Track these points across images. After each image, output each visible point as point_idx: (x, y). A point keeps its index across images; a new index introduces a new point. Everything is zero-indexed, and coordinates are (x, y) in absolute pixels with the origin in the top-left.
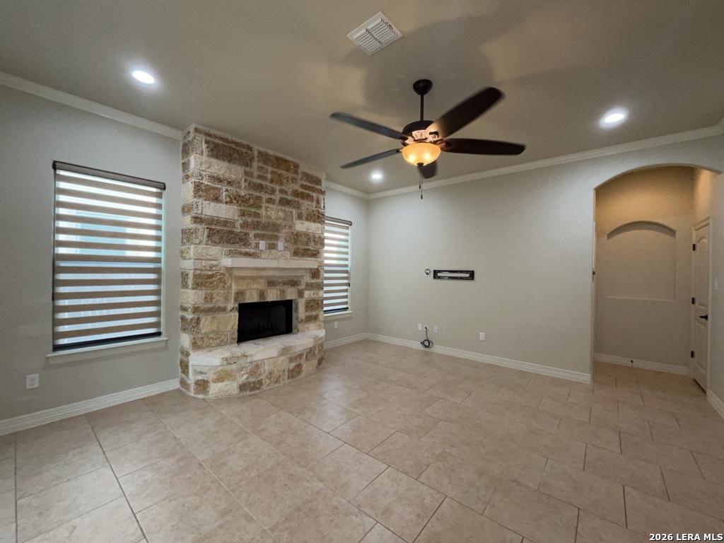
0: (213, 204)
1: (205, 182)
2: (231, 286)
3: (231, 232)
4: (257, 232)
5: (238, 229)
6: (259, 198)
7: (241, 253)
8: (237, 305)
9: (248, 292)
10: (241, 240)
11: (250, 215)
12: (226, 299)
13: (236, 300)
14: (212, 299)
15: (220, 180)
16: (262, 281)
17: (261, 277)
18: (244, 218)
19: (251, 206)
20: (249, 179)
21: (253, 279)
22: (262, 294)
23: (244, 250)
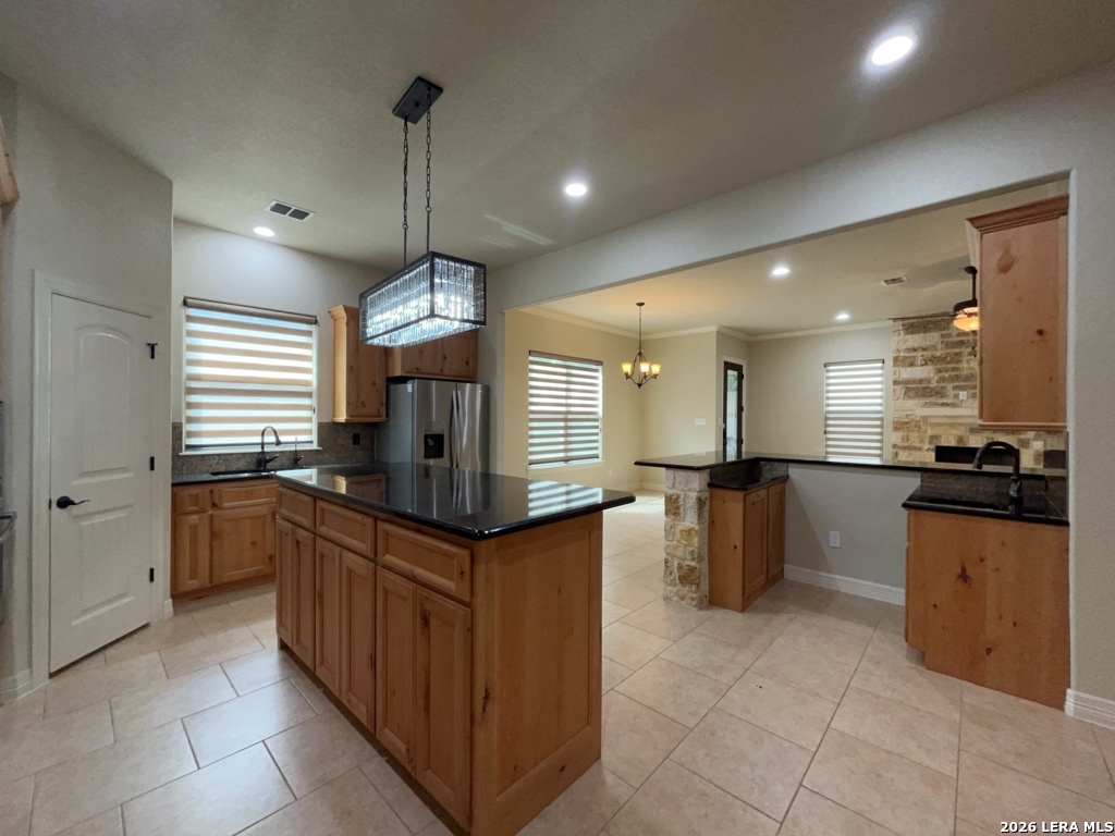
0: (909, 369)
1: (902, 354)
2: (926, 431)
3: (927, 388)
4: (957, 384)
5: (934, 384)
6: (960, 354)
7: (937, 404)
8: (933, 447)
9: (943, 437)
10: (937, 393)
11: (947, 371)
12: (922, 441)
13: (930, 443)
14: (908, 440)
15: (915, 350)
16: (963, 428)
17: (961, 424)
18: (940, 375)
19: (948, 363)
20: (946, 340)
21: (952, 426)
22: (960, 439)
23: (940, 401)
